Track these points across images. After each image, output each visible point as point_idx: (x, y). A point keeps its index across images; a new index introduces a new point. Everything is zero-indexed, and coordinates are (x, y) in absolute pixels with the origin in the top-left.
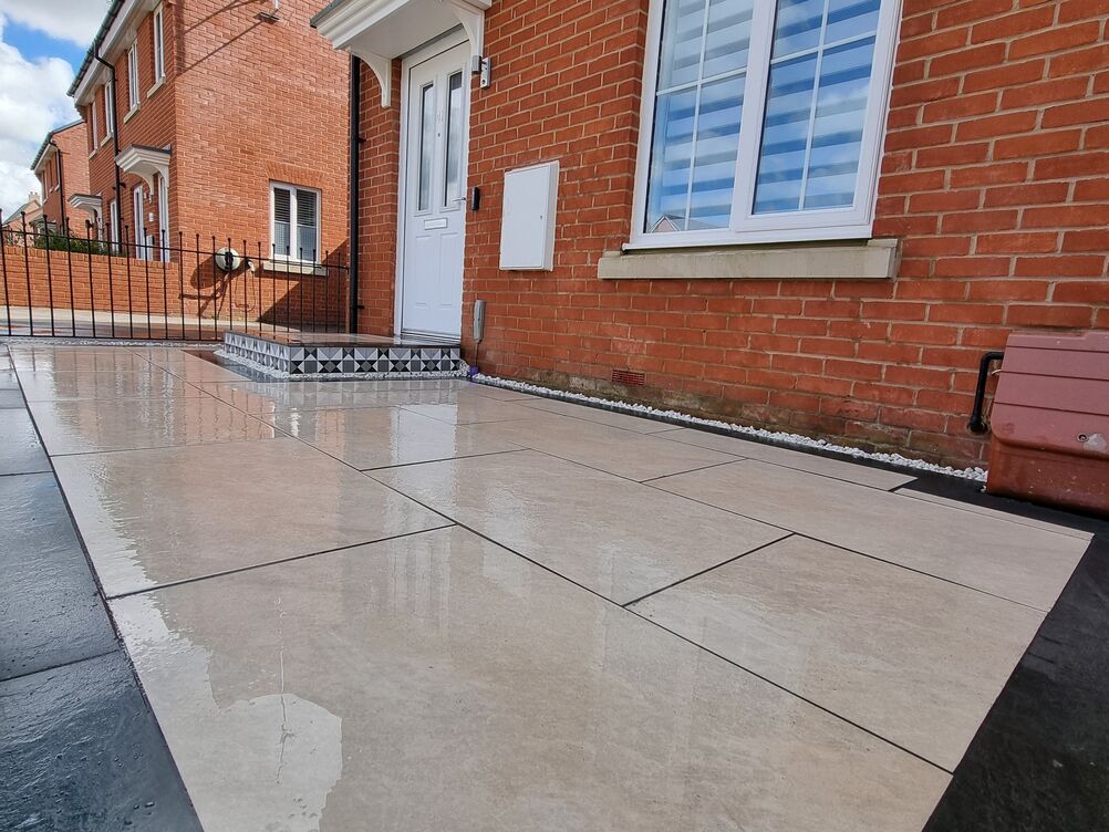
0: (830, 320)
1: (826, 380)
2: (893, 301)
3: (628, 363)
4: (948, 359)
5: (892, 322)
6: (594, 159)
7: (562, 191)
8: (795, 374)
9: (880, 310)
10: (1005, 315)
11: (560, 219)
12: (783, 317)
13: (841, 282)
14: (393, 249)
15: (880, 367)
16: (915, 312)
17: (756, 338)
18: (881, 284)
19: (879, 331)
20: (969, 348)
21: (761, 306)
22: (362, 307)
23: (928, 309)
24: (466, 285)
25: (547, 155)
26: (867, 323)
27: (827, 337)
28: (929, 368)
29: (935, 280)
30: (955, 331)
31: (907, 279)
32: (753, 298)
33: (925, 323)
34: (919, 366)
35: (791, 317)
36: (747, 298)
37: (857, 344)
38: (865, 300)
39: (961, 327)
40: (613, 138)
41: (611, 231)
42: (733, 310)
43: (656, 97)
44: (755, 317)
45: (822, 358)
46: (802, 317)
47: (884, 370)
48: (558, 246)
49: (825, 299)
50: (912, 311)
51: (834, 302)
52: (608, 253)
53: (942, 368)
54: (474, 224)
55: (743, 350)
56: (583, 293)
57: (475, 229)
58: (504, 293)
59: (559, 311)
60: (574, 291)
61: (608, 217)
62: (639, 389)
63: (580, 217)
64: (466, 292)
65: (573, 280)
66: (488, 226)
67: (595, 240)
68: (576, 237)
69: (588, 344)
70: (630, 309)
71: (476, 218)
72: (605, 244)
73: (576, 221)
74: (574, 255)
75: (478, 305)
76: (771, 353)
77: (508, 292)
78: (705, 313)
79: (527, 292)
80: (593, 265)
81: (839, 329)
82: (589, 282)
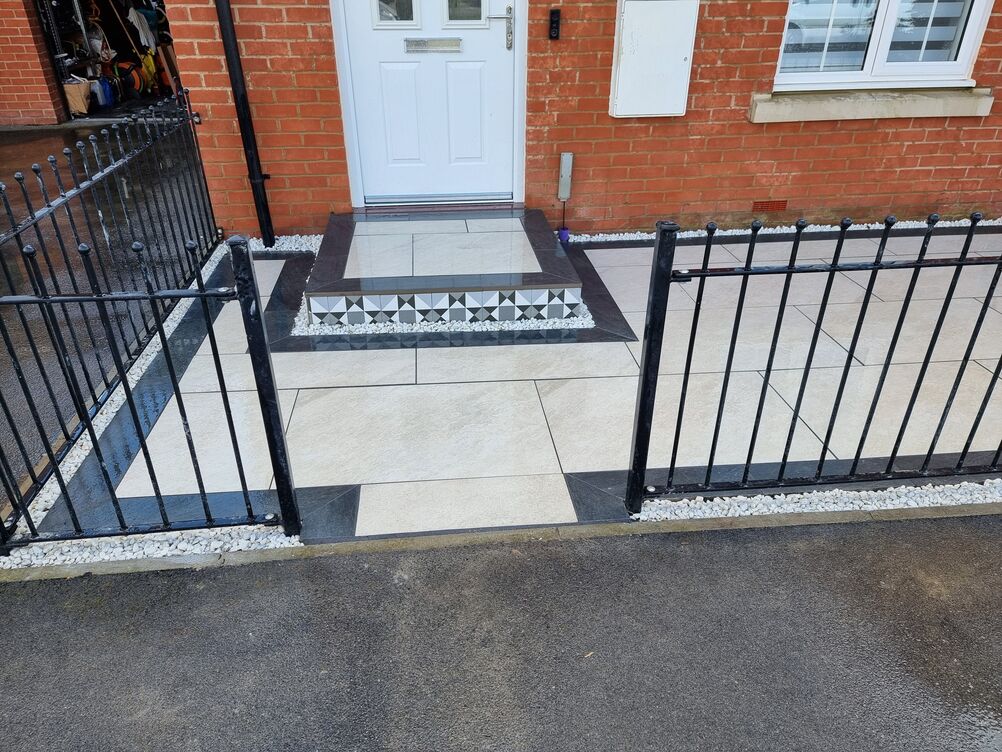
0: (941, 142)
1: (932, 183)
2: (981, 128)
3: (771, 194)
5: (976, 142)
8: (913, 182)
9: (972, 134)
11: (697, 59)
12: (911, 143)
13: (953, 118)
15: (965, 169)
16: (991, 134)
17: (889, 160)
18: (976, 119)
19: (969, 148)
21: (897, 136)
23: (997, 132)
26: (963, 143)
27: (937, 155)
28: (990, 167)
32: (891, 131)
33: (994, 140)
34: (986, 166)
35: (916, 143)
36: (887, 131)
37: (955, 157)
38: (964, 128)
41: (763, 74)
42: (875, 141)
44: (891, 146)
45: (932, 168)
46: (924, 142)
47: (966, 171)
48: (693, 88)
49: (939, 129)
50: (989, 134)
51: (946, 131)
52: (757, 97)
53: (997, 166)
54: (547, 57)
55: (877, 170)
56: (723, 136)
57: (550, 63)
58: (605, 141)
59: (689, 155)
60: (712, 134)
61: (760, 60)
62: (780, 213)
63: (724, 58)
64: (535, 143)
65: (710, 123)
66: (576, 60)
67: (742, 83)
68: (717, 79)
69: (726, 183)
70: (778, 147)
71: (552, 49)
72: (756, 86)
73: (719, 62)
74: (714, 98)
75: (567, 159)
76: (898, 170)
77: (613, 140)
78: (850, 145)
79: (643, 139)
80: (738, 108)
81: (946, 148)
82: (731, 125)
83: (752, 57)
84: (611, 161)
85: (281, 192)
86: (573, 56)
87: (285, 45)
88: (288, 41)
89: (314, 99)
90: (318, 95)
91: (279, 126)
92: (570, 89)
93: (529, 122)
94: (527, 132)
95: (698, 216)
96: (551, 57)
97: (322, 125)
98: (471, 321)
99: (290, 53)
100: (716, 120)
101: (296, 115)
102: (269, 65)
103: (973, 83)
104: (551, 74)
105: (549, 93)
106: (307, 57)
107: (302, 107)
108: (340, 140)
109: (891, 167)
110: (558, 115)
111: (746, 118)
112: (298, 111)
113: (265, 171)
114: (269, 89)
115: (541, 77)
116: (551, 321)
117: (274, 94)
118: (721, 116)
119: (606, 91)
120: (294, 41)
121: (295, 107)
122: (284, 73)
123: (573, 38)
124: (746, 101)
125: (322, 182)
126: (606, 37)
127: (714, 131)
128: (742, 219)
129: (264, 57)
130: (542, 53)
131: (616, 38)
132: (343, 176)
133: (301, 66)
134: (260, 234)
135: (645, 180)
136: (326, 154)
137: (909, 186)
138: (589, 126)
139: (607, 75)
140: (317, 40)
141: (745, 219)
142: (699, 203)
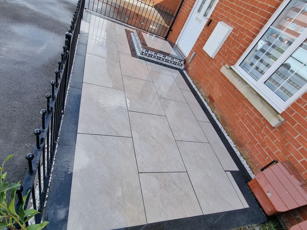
0: (257, 124)
1: (246, 135)
2: (271, 132)
3: (213, 96)
4: (270, 153)
5: (267, 136)
6: (241, 35)
7: (228, 38)
8: (241, 129)
9: (267, 131)
10: (288, 156)
11: (223, 46)
12: (249, 114)
13: (265, 119)
14: (186, 20)
15: (257, 142)
16: (273, 138)
17: (240, 114)
19: (263, 135)
20: (276, 155)
21: (247, 108)
22: (172, 31)
23: (276, 140)
24: (195, 45)
25: (232, 24)
26: (263, 131)
27: (253, 127)
28: (265, 151)
29: (283, 136)
30: (277, 150)
31: (278, 130)
32: (246, 105)
33: (273, 143)
34: (264, 149)
35: (250, 116)
36: (245, 103)
37: (257, 134)
38: (266, 127)
39: (278, 150)
40: (249, 33)
41: (231, 60)
42: (241, 104)
43: (269, 27)
44: (244, 109)
45: (249, 130)
46: (252, 118)
47: (257, 144)
48: (218, 53)
49: (259, 119)
51: (260, 121)
52: (227, 65)
53: (267, 154)
54: (205, 30)
55: (236, 114)
56: (216, 71)
59: (208, 70)
60: (214, 68)
67: (226, 59)
68: (223, 54)
70: (222, 84)
72: (228, 62)
73: (226, 50)
74: (220, 59)
75: (194, 53)
76: (240, 120)
77: (202, 55)
78: (235, 99)
79: (205, 59)
81: (257, 128)
82: (218, 69)
85: (171, 34)
91: (177, 23)
95: (201, 87)
97: (180, 26)
100: (217, 65)
103: (281, 113)
109: (239, 117)
112: (180, 22)
113: (172, 29)
114: (180, 16)
124: (224, 64)
125: (175, 36)
136: (177, 31)
137: (239, 129)
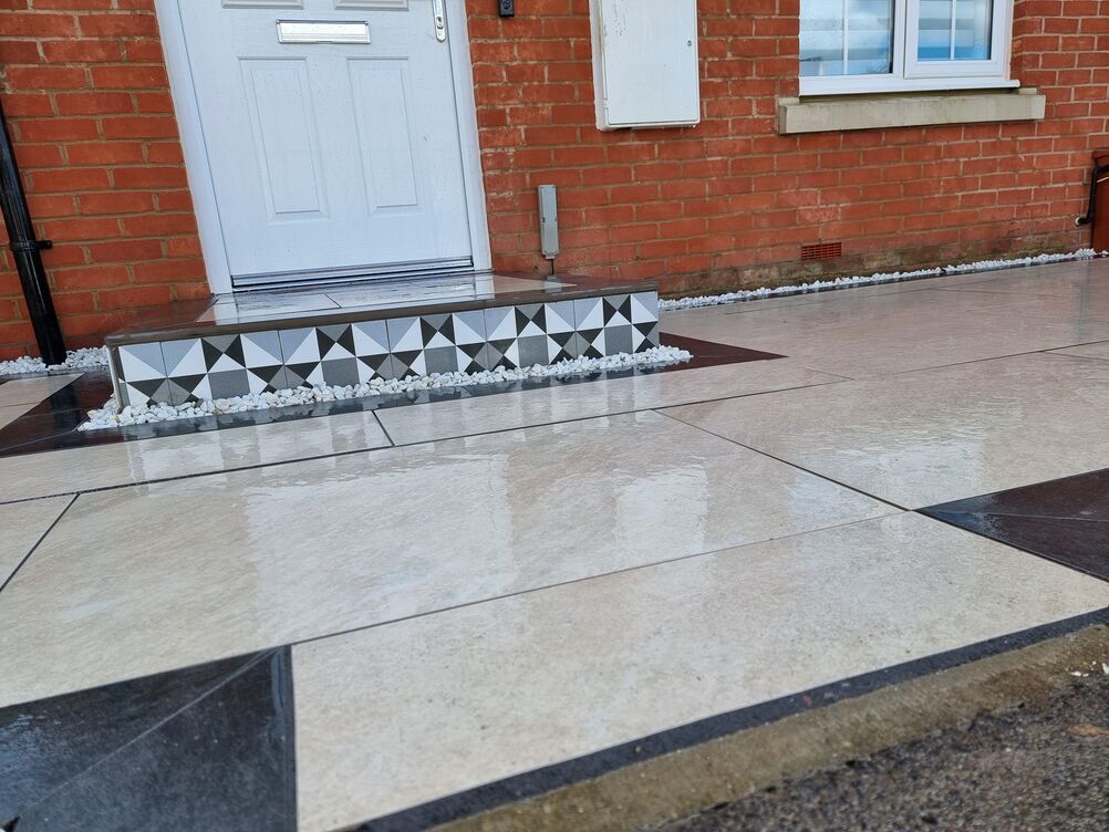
0: (999, 157)
1: (999, 210)
2: (1036, 137)
3: (820, 235)
4: (1064, 177)
5: (1036, 154)
8: (978, 209)
9: (1028, 146)
11: (703, 49)
12: (967, 159)
13: (1006, 124)
15: (1030, 190)
16: (1047, 145)
17: (948, 182)
18: (1027, 124)
19: (1029, 163)
20: (1078, 167)
21: (950, 151)
23: (1053, 142)
26: (1022, 157)
27: (998, 173)
28: (1055, 186)
29: (1056, 120)
30: (1067, 157)
32: (942, 144)
33: (1053, 153)
34: (1051, 185)
35: (972, 159)
36: (938, 144)
37: (1016, 175)
38: (1019, 138)
39: (1070, 153)
41: (784, 71)
42: (927, 157)
44: (946, 163)
45: (995, 190)
46: (980, 157)
47: (1033, 193)
48: (705, 90)
49: (994, 140)
50: (1045, 145)
51: (1001, 142)
52: (783, 101)
53: (1061, 185)
54: (499, 45)
55: (936, 196)
56: (749, 156)
57: (505, 52)
58: (595, 167)
59: (712, 184)
60: (735, 154)
61: (778, 51)
62: (836, 261)
63: (734, 48)
64: (498, 172)
65: (730, 138)
66: (541, 49)
67: (761, 83)
68: (730, 77)
69: (764, 222)
70: (818, 169)
71: (504, 32)
72: (777, 88)
73: (729, 54)
74: (731, 103)
75: (548, 194)
76: (960, 194)
77: (607, 165)
78: (900, 164)
79: (648, 163)
80: (762, 117)
81: (1006, 164)
82: (757, 141)
83: (768, 48)
84: (609, 196)
85: (73, 273)
86: (536, 44)
87: (69, 20)
88: (76, 14)
89: (130, 109)
90: (135, 101)
91: (65, 155)
92: (538, 92)
93: (484, 142)
94: (484, 157)
95: (735, 270)
96: (505, 45)
97: (145, 152)
98: (470, 371)
99: (79, 32)
100: (738, 134)
101: (95, 135)
102: (41, 54)
103: (1016, 83)
104: (508, 69)
105: (509, 97)
106: (111, 39)
107: (107, 123)
108: (179, 177)
109: (950, 191)
110: (526, 131)
111: (774, 131)
112: (100, 128)
113: (41, 235)
114: (44, 92)
115: (494, 74)
116: (616, 358)
117: (53, 101)
118: (743, 128)
119: (589, 94)
120: (86, 13)
121: (93, 122)
122: (69, 66)
123: (534, 18)
124: (769, 107)
125: (153, 251)
126: (578, 17)
127: (737, 150)
128: (791, 272)
129: (33, 40)
130: (492, 37)
131: (592, 18)
132: (190, 237)
133: (101, 54)
134: (37, 351)
135: (658, 223)
136: (156, 202)
137: (975, 215)
138: (572, 146)
139: (587, 72)
140: (128, 13)
141: (795, 271)
142: (733, 252)
